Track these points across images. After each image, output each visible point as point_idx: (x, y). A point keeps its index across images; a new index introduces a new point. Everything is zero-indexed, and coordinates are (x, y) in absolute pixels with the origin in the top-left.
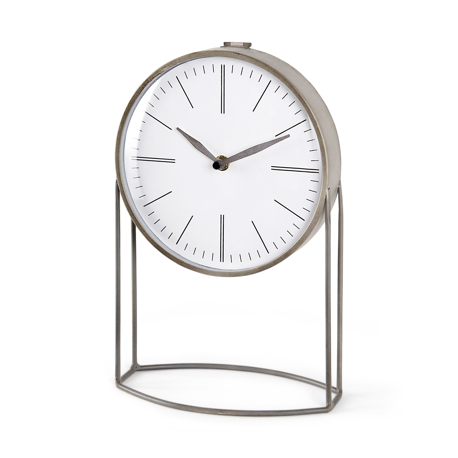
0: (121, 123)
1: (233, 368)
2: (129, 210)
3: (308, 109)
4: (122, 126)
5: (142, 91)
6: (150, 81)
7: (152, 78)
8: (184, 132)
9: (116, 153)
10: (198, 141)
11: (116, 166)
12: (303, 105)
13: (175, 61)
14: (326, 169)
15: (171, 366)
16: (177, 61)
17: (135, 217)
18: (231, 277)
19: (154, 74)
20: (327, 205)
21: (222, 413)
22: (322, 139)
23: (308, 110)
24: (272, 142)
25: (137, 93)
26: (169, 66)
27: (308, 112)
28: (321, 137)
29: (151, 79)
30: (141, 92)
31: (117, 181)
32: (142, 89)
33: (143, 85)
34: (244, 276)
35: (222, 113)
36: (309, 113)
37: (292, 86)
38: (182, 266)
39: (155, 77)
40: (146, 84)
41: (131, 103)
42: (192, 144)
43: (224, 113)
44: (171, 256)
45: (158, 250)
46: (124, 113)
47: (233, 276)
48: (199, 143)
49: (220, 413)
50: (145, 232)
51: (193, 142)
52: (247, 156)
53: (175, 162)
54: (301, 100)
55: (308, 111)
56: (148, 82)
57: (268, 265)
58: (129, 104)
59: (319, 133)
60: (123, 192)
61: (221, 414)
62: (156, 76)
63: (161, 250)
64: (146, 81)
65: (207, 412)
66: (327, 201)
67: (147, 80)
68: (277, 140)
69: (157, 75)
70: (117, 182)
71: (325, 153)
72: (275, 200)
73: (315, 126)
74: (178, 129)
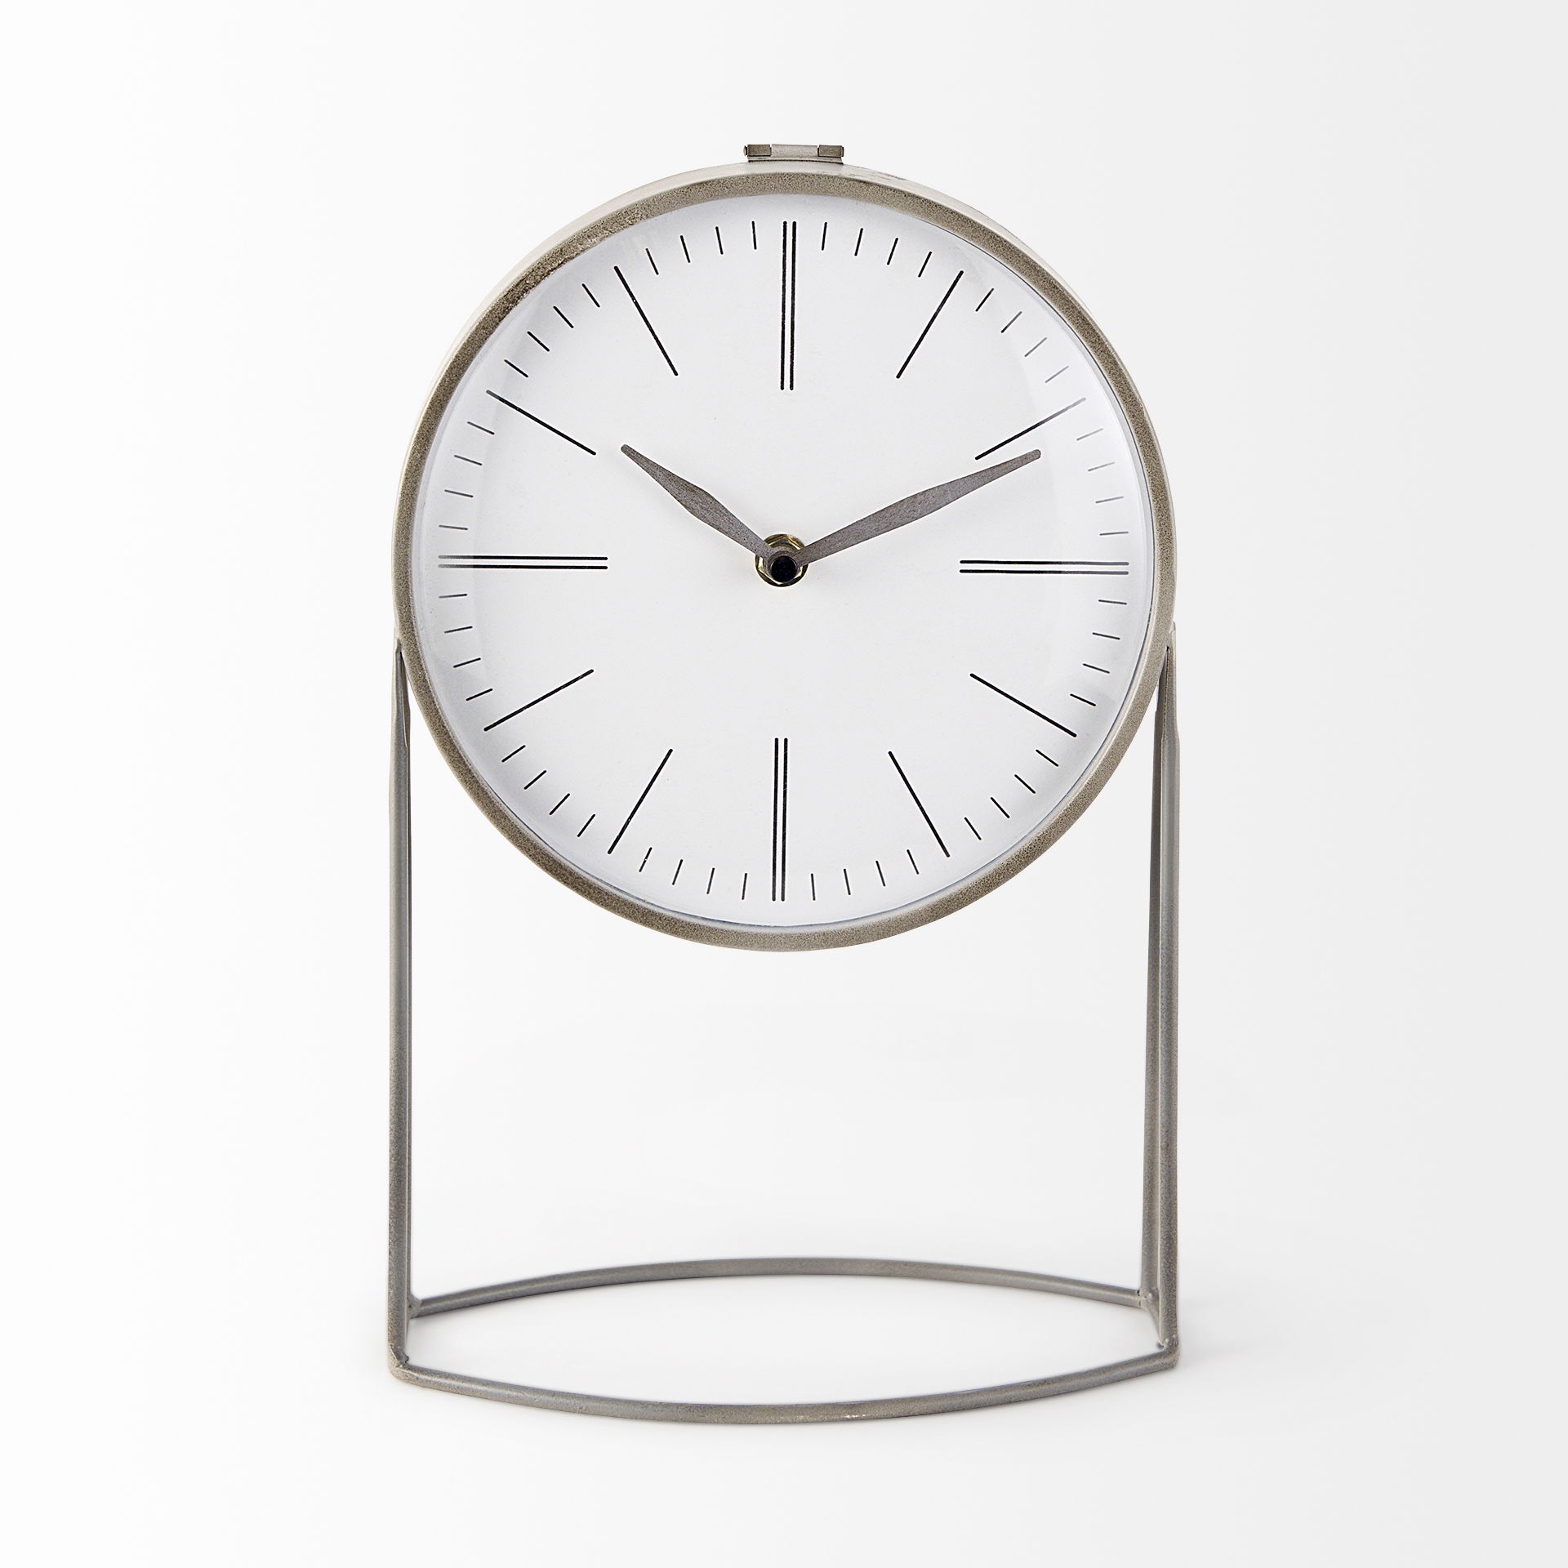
0: (418, 438)
1: (725, 1272)
2: (448, 747)
3: (1110, 360)
4: (423, 450)
5: (500, 321)
6: (533, 286)
7: (540, 273)
8: (647, 460)
9: (397, 545)
10: (701, 489)
11: (397, 594)
13: (629, 213)
15: (517, 1290)
16: (638, 214)
17: (470, 771)
18: (828, 947)
19: (548, 262)
20: (1171, 679)
21: (855, 1414)
23: (1110, 366)
24: (976, 479)
25: (484, 328)
26: (605, 232)
29: (538, 277)
30: (498, 324)
31: (400, 646)
32: (501, 316)
33: (507, 300)
34: (878, 939)
35: (785, 387)
36: (1113, 374)
37: (1055, 287)
38: (649, 927)
39: (552, 270)
40: (519, 298)
41: (458, 364)
42: (679, 499)
43: (792, 387)
44: (606, 897)
45: (558, 879)
46: (432, 403)
47: (837, 945)
48: (704, 495)
49: (848, 1417)
50: (510, 821)
51: (684, 493)
52: (884, 530)
53: (605, 568)
56: (527, 291)
57: (965, 894)
58: (451, 368)
59: (1149, 440)
60: (424, 684)
61: (854, 1416)
62: (555, 269)
63: (567, 878)
64: (517, 285)
65: (801, 1417)
66: (1173, 664)
67: (521, 281)
68: (995, 470)
69: (560, 262)
70: (399, 651)
72: (972, 675)
73: (1134, 416)
74: (626, 450)
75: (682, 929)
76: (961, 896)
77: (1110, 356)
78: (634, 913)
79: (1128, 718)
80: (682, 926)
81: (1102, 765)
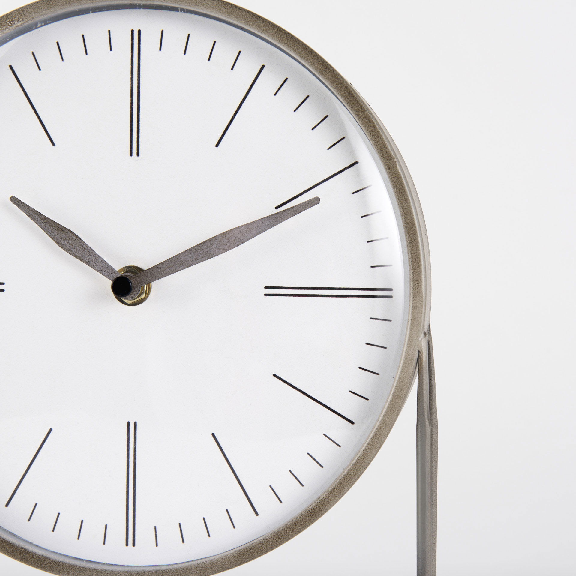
8: (29, 207)
10: (68, 229)
12: (358, 115)
13: (9, 17)
14: (421, 280)
16: (15, 17)
20: (423, 377)
22: (410, 203)
27: (372, 133)
28: (407, 196)
35: (133, 154)
36: (373, 135)
43: (138, 154)
48: (71, 234)
51: (56, 232)
53: (3, 291)
54: (353, 103)
55: (372, 131)
57: (263, 544)
59: (401, 187)
66: (424, 364)
68: (286, 212)
71: (417, 239)
72: (275, 376)
74: (14, 200)
75: (49, 565)
76: (260, 545)
77: (370, 121)
78: (13, 551)
79: (388, 407)
80: (49, 563)
81: (369, 444)
